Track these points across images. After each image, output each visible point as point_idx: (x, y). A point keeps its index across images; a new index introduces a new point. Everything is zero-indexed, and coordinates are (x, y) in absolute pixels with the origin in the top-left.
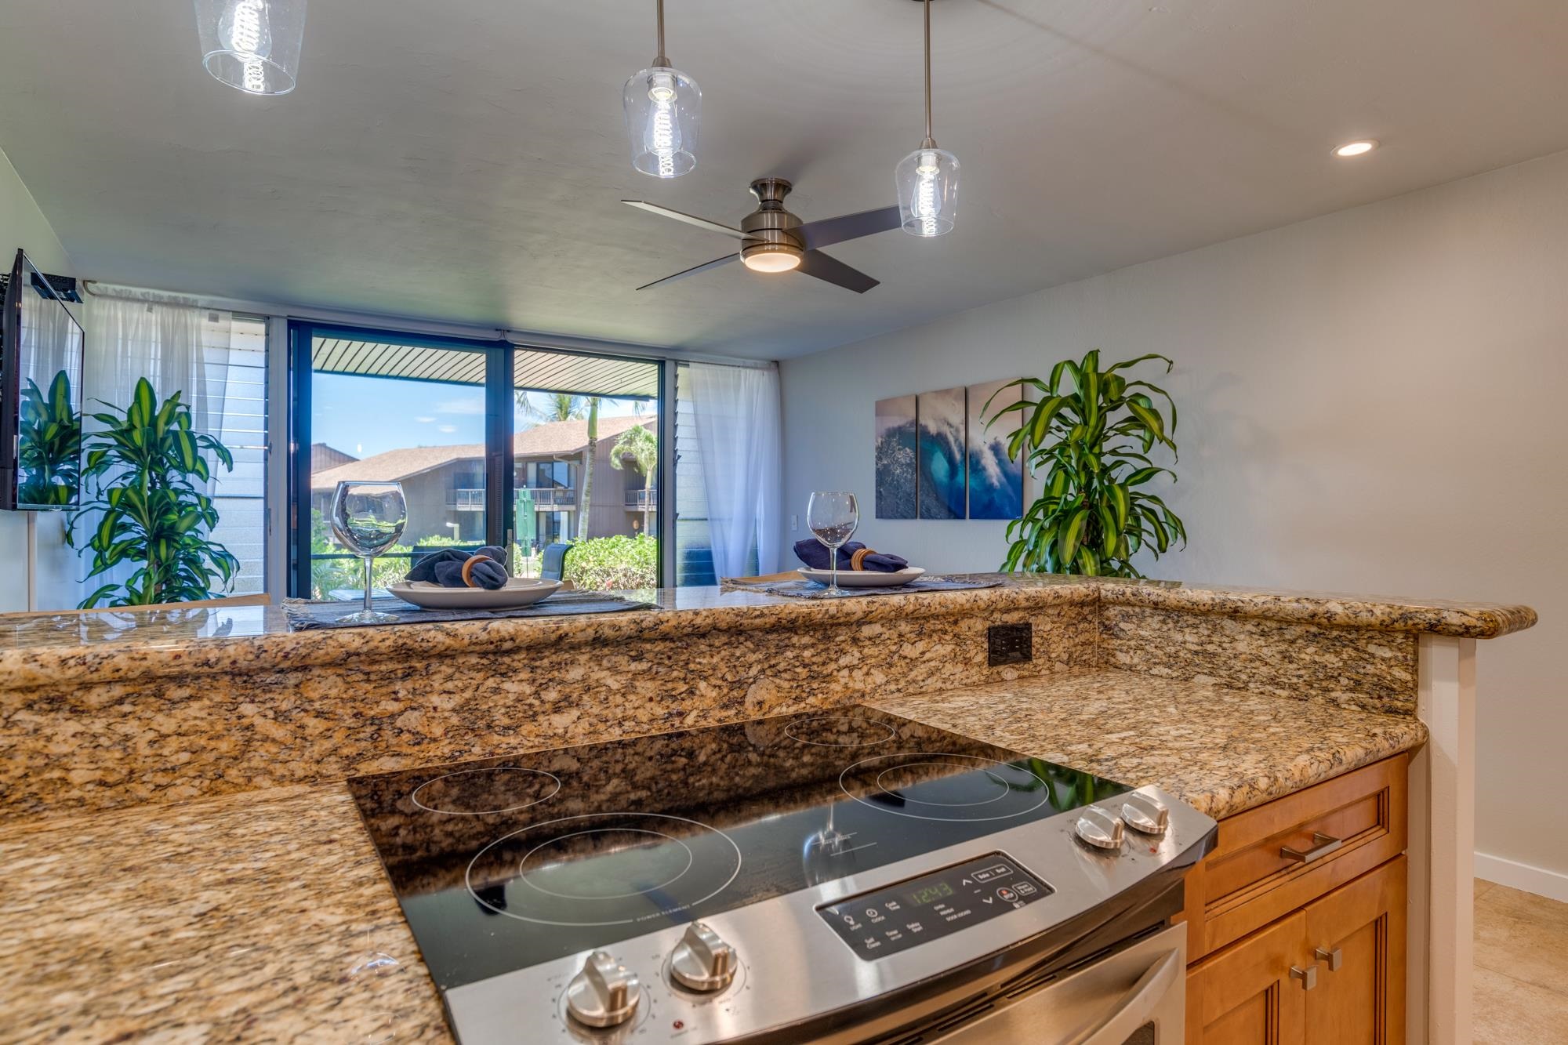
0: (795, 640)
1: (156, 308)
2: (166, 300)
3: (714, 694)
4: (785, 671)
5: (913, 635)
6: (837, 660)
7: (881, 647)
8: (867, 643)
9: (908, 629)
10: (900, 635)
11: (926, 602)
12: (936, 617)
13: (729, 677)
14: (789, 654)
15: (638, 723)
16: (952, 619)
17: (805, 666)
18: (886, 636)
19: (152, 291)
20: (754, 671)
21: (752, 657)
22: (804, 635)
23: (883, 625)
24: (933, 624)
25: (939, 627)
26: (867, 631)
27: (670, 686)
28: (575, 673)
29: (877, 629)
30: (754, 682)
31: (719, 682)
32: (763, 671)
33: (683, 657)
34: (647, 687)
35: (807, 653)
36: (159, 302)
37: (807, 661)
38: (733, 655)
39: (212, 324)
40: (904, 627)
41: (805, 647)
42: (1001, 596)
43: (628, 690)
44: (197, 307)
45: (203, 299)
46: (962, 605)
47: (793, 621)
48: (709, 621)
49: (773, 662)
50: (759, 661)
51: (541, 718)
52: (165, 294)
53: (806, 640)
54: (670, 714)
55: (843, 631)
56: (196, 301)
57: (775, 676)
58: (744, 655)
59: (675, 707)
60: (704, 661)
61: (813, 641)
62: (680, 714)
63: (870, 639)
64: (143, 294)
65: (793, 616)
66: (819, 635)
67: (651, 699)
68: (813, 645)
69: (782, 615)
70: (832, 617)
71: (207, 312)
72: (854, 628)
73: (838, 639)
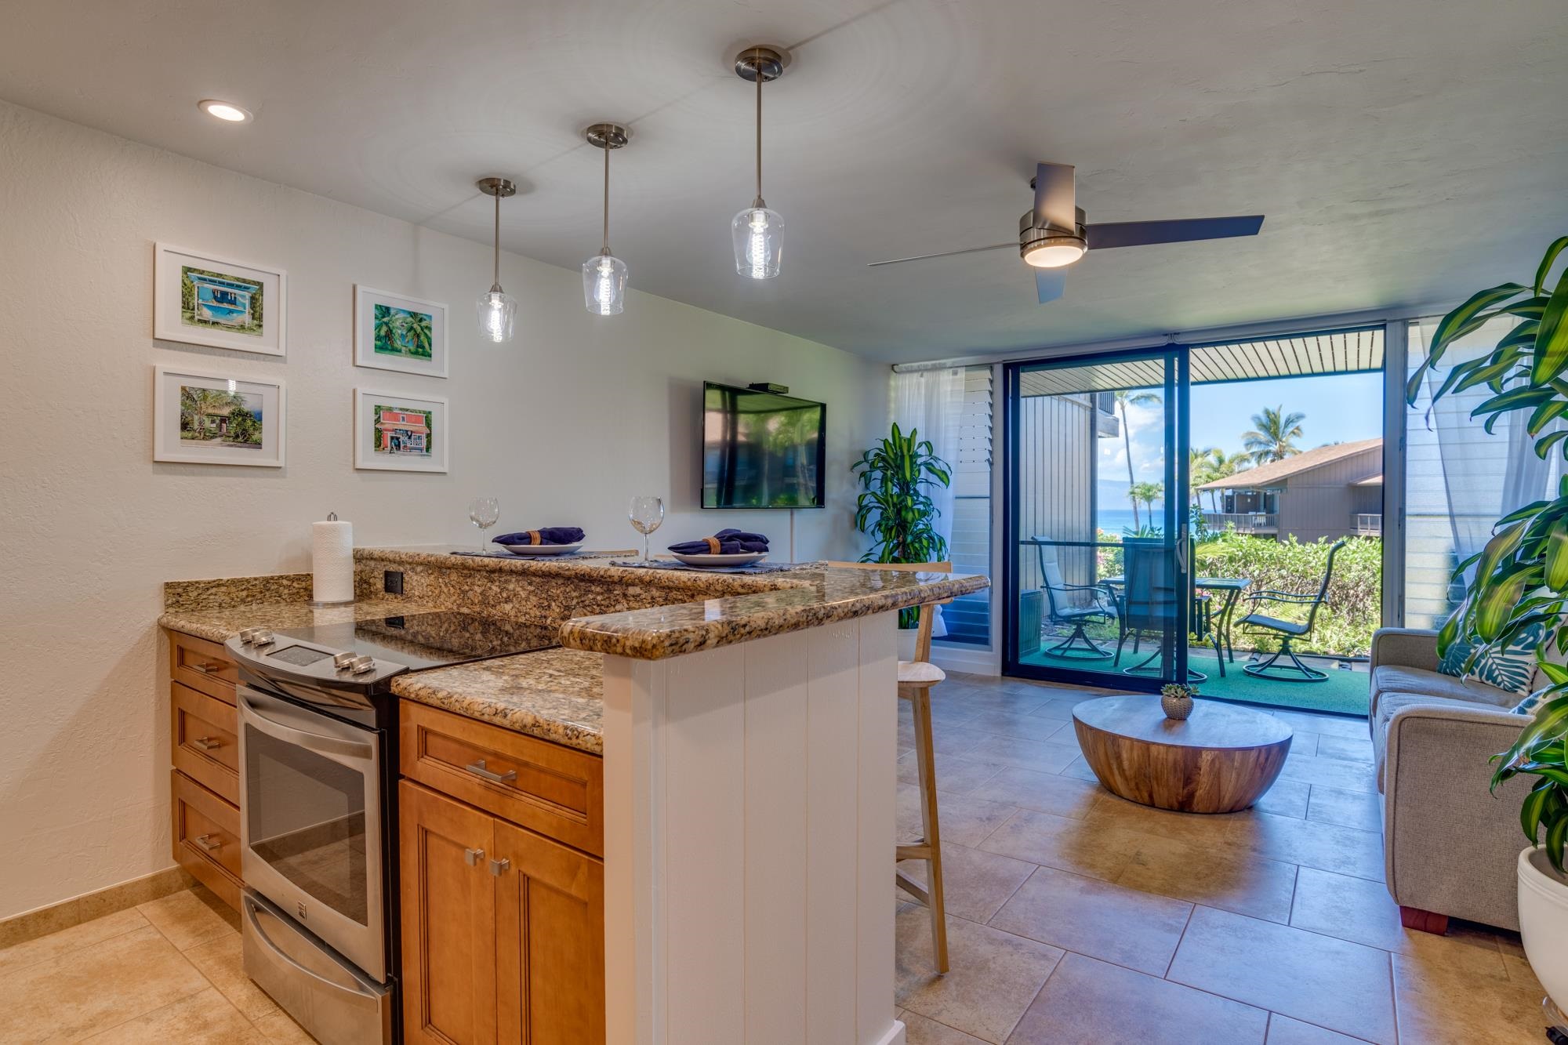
0: (593, 588)
1: (925, 374)
2: (929, 367)
3: (558, 610)
4: (589, 606)
5: (661, 600)
6: (614, 606)
7: (640, 603)
8: (632, 599)
9: (658, 594)
10: (652, 598)
11: (658, 576)
12: (678, 589)
13: (564, 602)
14: (591, 596)
15: (531, 617)
16: (690, 593)
17: (598, 606)
18: (643, 596)
19: (922, 363)
20: (574, 602)
21: (575, 594)
22: (597, 586)
23: (641, 588)
24: (674, 594)
25: (680, 597)
26: (632, 590)
27: (541, 601)
28: (511, 587)
29: (637, 590)
30: (574, 609)
31: (560, 604)
32: (578, 603)
33: (546, 587)
34: (534, 599)
35: (599, 598)
36: (927, 370)
37: (599, 602)
38: (565, 591)
39: (955, 377)
40: (655, 593)
41: (598, 594)
42: (718, 580)
43: (527, 599)
44: (945, 368)
45: (949, 362)
46: (684, 582)
47: (584, 575)
48: (547, 569)
49: (583, 599)
50: (577, 597)
51: (502, 604)
52: (929, 363)
53: (598, 589)
54: (542, 617)
55: (618, 587)
56: (945, 364)
57: (583, 607)
58: (570, 592)
59: (544, 613)
60: (554, 591)
61: (601, 591)
62: (545, 617)
63: (633, 596)
64: (919, 366)
65: (583, 573)
66: (605, 587)
67: (535, 606)
68: (602, 594)
69: (577, 571)
70: (602, 577)
71: (951, 370)
72: (624, 586)
73: (615, 592)
